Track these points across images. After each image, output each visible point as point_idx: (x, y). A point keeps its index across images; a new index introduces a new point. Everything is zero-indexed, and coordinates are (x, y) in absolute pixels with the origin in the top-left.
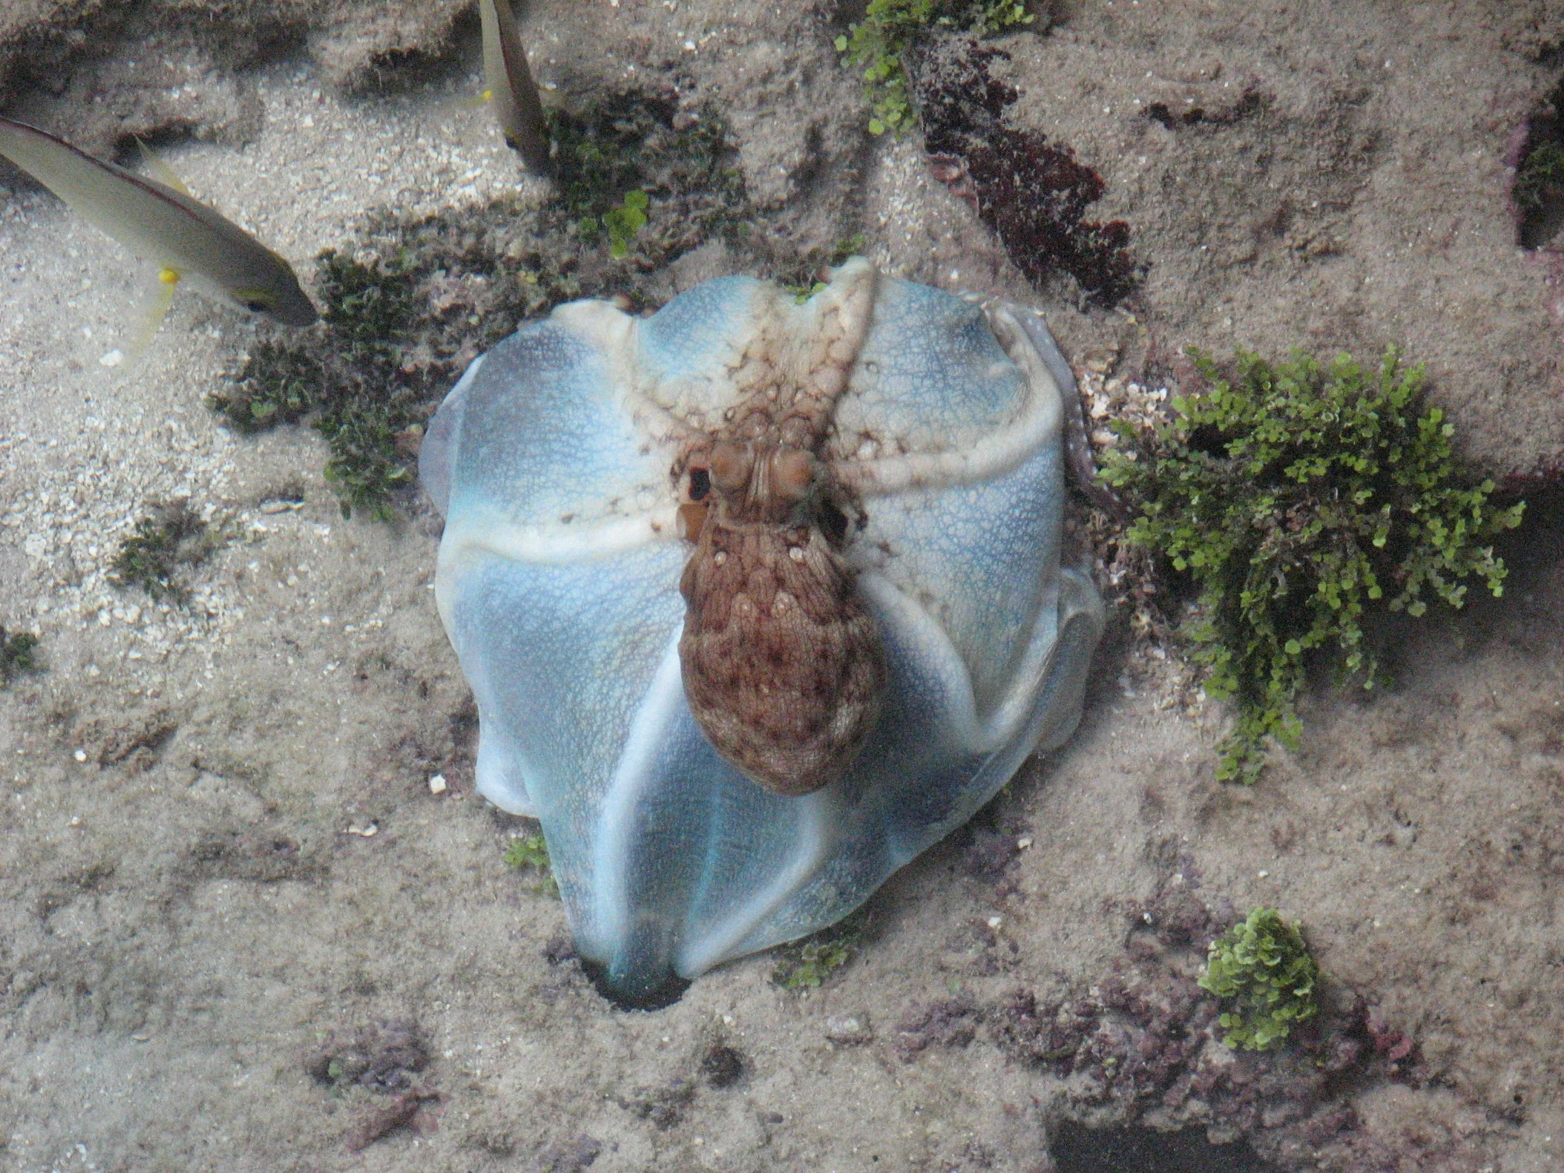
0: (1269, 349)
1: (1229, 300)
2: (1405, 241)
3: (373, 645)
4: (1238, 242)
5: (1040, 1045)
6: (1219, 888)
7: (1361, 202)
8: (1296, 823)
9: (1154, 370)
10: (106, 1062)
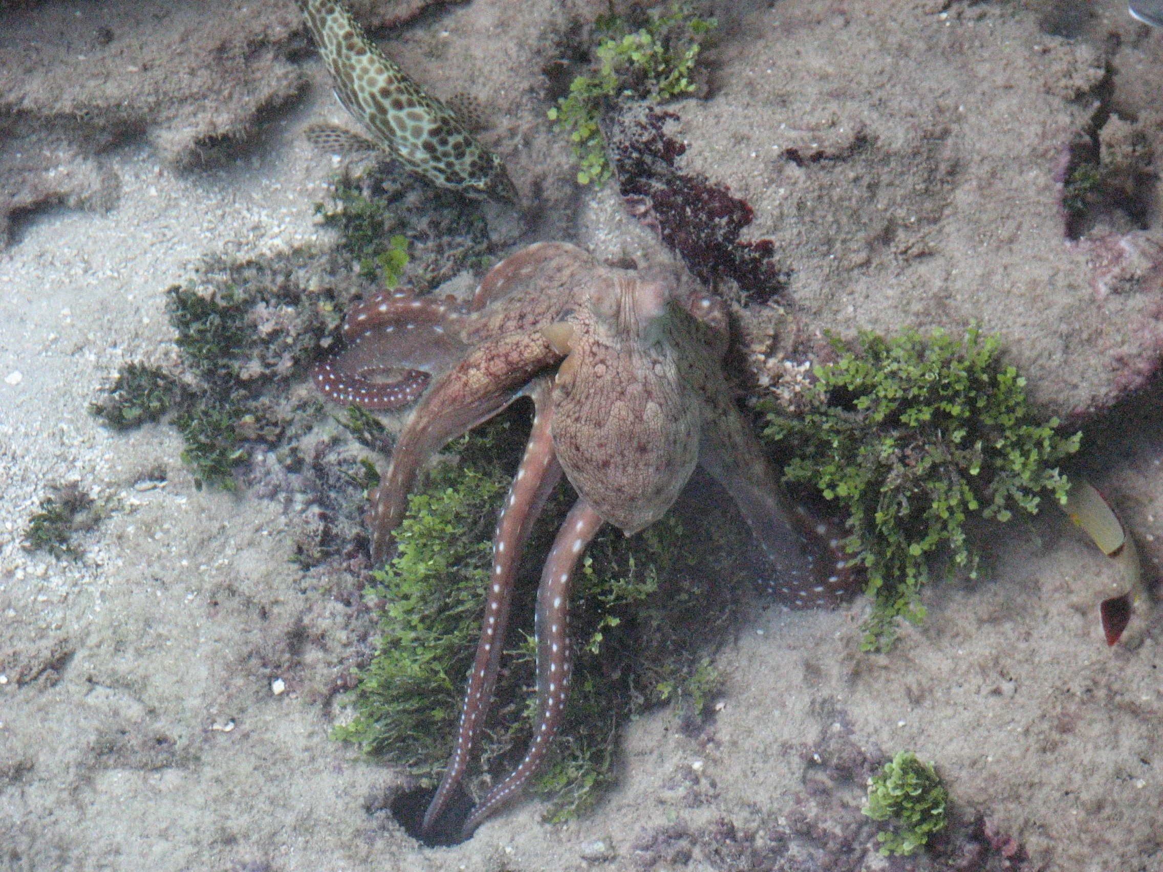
0: (883, 327)
1: (852, 293)
2: (982, 242)
3: (221, 579)
4: (857, 251)
5: (744, 864)
6: (869, 736)
7: (948, 216)
8: (924, 681)
9: (801, 348)
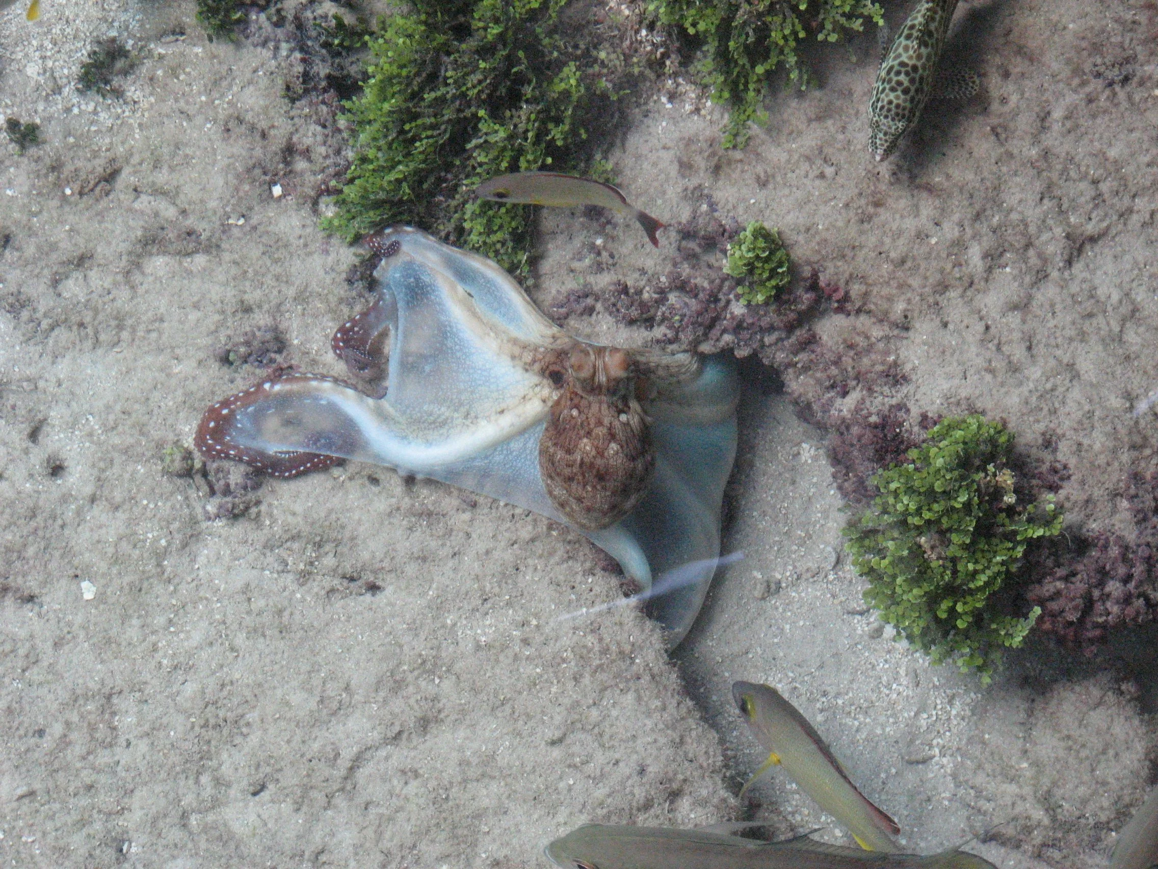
3: (231, 111)
5: (634, 313)
6: (728, 211)
8: (769, 170)
10: (100, 366)
